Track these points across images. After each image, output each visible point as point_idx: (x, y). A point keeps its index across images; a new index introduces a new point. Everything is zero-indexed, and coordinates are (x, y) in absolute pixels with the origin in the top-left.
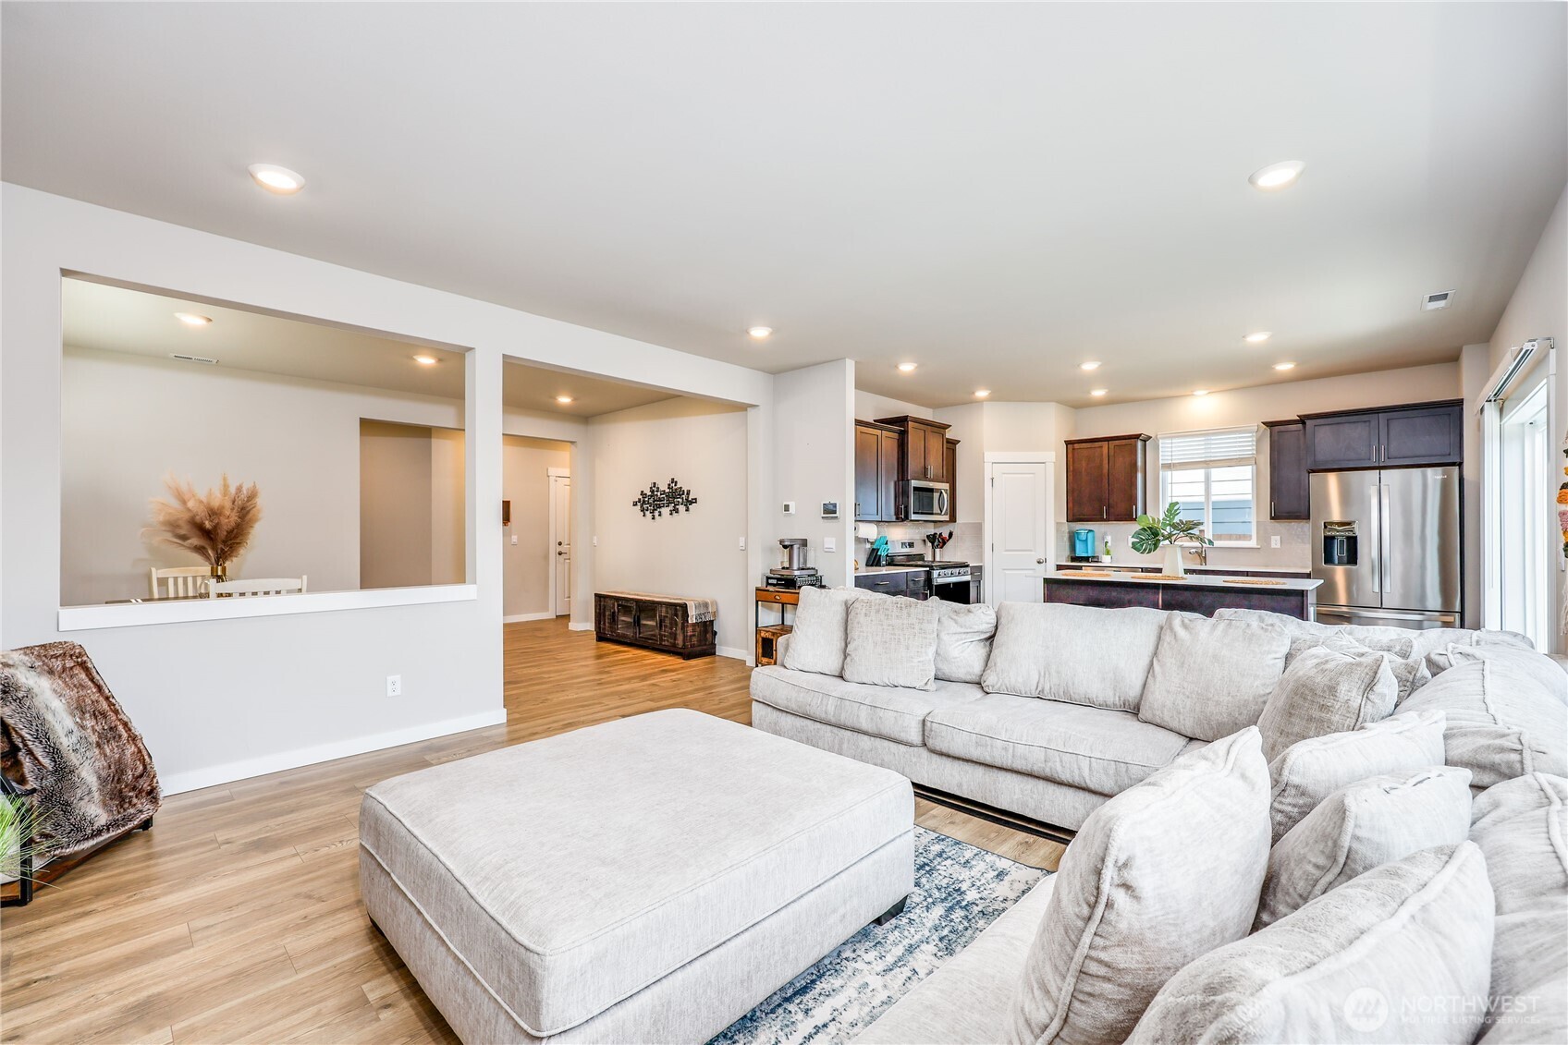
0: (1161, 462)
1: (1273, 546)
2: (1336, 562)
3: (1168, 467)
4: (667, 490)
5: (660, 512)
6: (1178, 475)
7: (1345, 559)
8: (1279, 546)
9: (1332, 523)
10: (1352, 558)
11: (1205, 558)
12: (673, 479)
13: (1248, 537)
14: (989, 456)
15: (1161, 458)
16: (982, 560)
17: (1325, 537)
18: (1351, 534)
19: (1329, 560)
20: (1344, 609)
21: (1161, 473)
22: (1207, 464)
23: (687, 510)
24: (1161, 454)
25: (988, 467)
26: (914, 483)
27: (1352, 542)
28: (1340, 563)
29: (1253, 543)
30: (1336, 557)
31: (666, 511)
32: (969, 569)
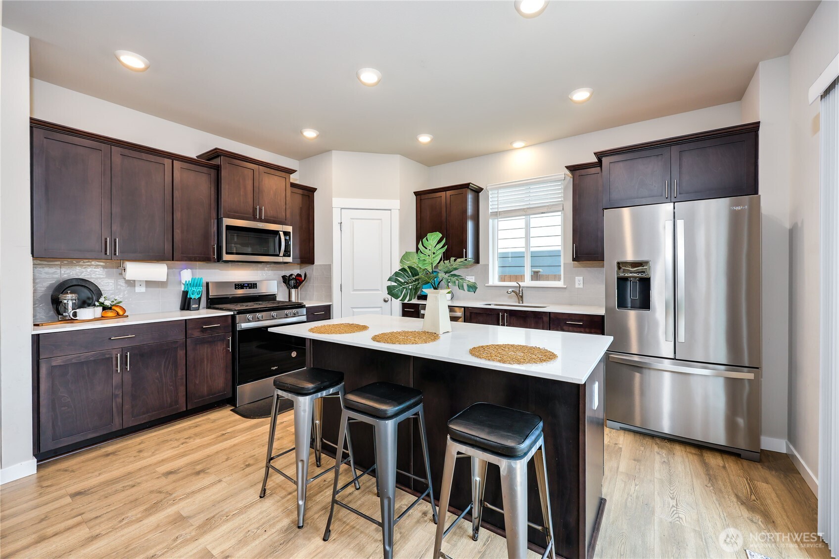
0: (490, 211)
1: (577, 286)
2: (629, 305)
3: (496, 215)
6: (503, 224)
7: (638, 303)
8: (581, 286)
9: (626, 264)
10: (645, 303)
11: (522, 297)
13: (557, 278)
14: (337, 202)
15: (490, 207)
16: (331, 300)
17: (618, 279)
18: (644, 276)
19: (622, 304)
20: (636, 358)
21: (491, 221)
22: (527, 212)
24: (490, 203)
25: (336, 213)
26: (227, 221)
27: (645, 283)
28: (633, 307)
29: (560, 284)
30: (629, 300)
32: (304, 311)
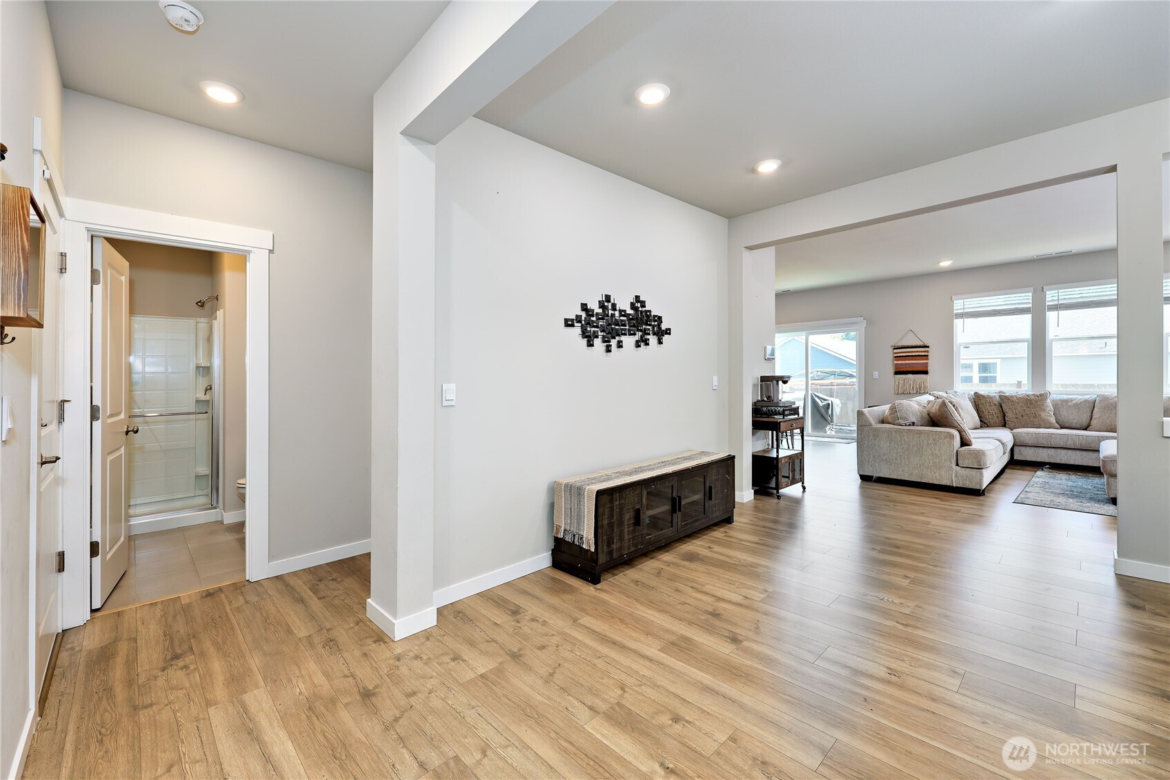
4: (630, 311)
5: (620, 342)
12: (637, 297)
23: (660, 342)
31: (629, 341)
